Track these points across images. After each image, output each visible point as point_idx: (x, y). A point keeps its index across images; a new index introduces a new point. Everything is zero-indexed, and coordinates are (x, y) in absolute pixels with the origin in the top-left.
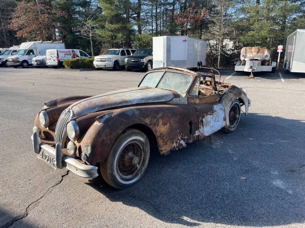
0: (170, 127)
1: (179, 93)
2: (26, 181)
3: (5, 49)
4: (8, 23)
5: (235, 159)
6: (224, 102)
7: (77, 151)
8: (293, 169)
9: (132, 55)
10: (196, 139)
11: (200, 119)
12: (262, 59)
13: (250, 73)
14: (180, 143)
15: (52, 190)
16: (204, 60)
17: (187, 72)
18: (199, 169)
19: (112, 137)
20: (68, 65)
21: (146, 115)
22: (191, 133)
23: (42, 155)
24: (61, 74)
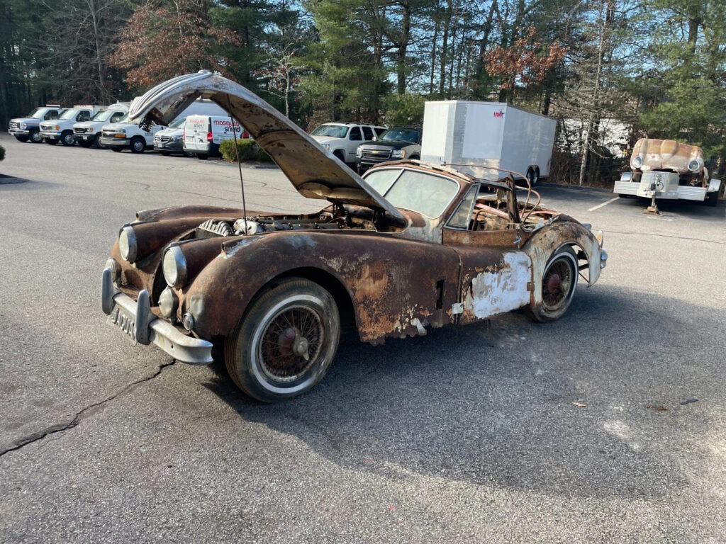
0: (388, 286)
1: (425, 217)
2: (87, 367)
3: (98, 108)
4: (110, 51)
5: (539, 372)
6: (533, 248)
7: (180, 309)
8: (664, 405)
9: (374, 139)
10: (453, 322)
11: (466, 278)
12: (682, 169)
13: (650, 200)
14: (412, 323)
15: (134, 388)
16: (546, 163)
17: (449, 173)
18: (450, 383)
19: (250, 285)
20: (229, 153)
21: (333, 251)
22: (439, 305)
23: (115, 318)
24: (212, 172)
